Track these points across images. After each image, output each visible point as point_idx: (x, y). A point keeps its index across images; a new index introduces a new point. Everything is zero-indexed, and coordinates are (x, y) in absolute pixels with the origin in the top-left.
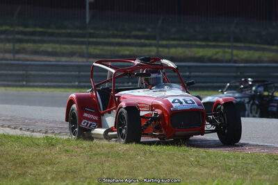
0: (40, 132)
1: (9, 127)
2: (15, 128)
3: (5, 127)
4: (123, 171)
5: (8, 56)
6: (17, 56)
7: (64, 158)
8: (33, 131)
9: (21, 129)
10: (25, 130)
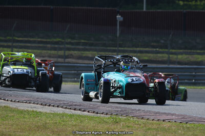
1: (79, 110)
2: (84, 111)
5: (60, 60)
6: (67, 60)
8: (97, 113)
9: (88, 112)
10: (91, 112)
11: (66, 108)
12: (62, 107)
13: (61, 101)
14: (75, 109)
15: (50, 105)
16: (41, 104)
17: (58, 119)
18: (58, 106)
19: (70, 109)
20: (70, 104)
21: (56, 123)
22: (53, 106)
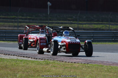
0: (40, 59)
1: (26, 57)
2: (29, 58)
3: (25, 57)
4: (78, 74)
5: (15, 28)
6: (19, 28)
7: (53, 69)
8: (37, 59)
9: (31, 58)
10: (33, 58)
11: (19, 56)
12: (16, 56)
13: (16, 52)
14: (24, 57)
15: (9, 55)
16: (4, 54)
17: (14, 63)
18: (14, 55)
19: (21, 56)
20: (21, 54)
21: (13, 65)
22: (11, 55)
